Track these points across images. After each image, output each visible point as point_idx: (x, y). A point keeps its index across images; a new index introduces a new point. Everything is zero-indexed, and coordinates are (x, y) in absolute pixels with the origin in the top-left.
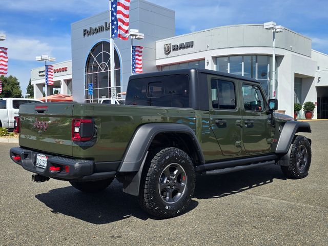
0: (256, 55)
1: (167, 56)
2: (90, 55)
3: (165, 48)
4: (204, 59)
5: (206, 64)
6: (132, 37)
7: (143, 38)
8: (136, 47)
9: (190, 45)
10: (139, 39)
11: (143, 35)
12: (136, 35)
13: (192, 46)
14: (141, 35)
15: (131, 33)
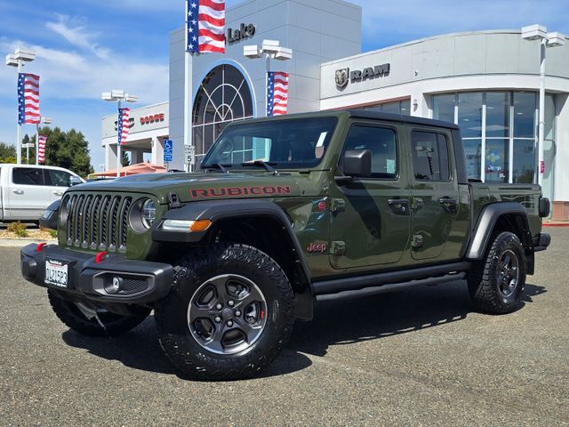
0: (512, 91)
1: (341, 93)
2: (200, 91)
3: (337, 78)
4: (408, 99)
5: (412, 107)
6: (268, 55)
7: (290, 56)
8: (274, 73)
9: (384, 71)
10: (282, 58)
11: (290, 51)
12: (275, 52)
13: (387, 73)
14: (286, 52)
15: (265, 48)
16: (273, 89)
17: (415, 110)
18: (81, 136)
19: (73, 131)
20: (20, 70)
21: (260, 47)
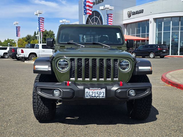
0: (180, 17)
1: (129, 18)
2: (88, 19)
3: (128, 14)
4: (148, 20)
5: (150, 22)
6: (107, 9)
7: (113, 9)
8: (109, 14)
9: (141, 12)
10: (111, 10)
11: (113, 7)
12: (109, 8)
13: (143, 12)
15: (106, 7)
16: (108, 19)
17: (151, 23)
18: (53, 32)
19: (50, 31)
20: (38, 16)
21: (104, 7)
